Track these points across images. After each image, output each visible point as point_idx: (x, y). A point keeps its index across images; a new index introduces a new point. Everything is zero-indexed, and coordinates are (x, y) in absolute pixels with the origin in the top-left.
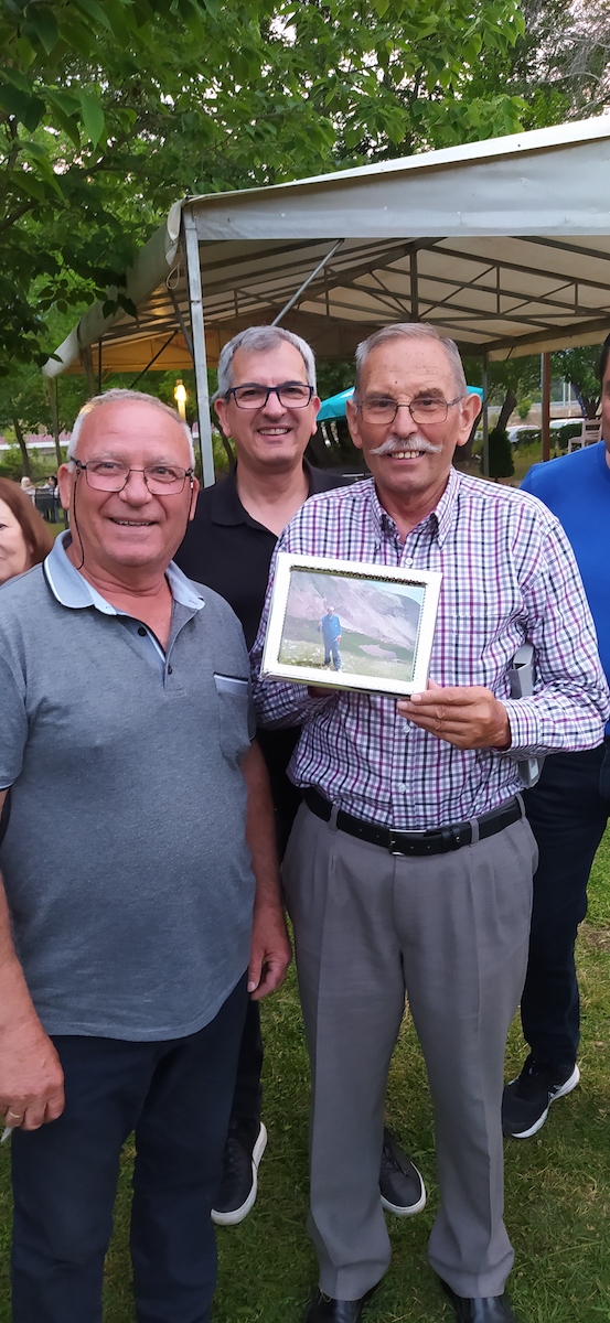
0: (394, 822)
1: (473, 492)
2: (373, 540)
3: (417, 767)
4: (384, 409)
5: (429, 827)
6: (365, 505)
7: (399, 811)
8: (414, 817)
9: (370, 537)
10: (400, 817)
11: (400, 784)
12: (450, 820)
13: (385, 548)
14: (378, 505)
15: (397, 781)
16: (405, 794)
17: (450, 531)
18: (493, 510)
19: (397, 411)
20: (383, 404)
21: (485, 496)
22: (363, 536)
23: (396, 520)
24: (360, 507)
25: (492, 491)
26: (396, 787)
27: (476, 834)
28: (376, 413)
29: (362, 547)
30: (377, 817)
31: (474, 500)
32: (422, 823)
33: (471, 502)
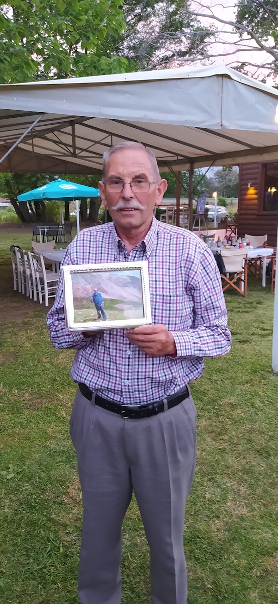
0: (123, 401)
1: (165, 230)
2: (113, 253)
3: (134, 372)
4: (117, 185)
5: (142, 403)
6: (110, 235)
7: (126, 395)
8: (133, 398)
9: (112, 252)
10: (126, 398)
11: (126, 381)
12: (153, 399)
13: (119, 257)
14: (116, 235)
15: (124, 379)
16: (128, 386)
17: (153, 250)
18: (175, 239)
19: (124, 186)
20: (117, 183)
21: (171, 233)
22: (108, 251)
23: (125, 243)
24: (107, 236)
25: (174, 230)
26: (124, 383)
27: (166, 406)
28: (113, 188)
29: (108, 257)
30: (115, 399)
31: (166, 234)
32: (138, 401)
33: (164, 235)
